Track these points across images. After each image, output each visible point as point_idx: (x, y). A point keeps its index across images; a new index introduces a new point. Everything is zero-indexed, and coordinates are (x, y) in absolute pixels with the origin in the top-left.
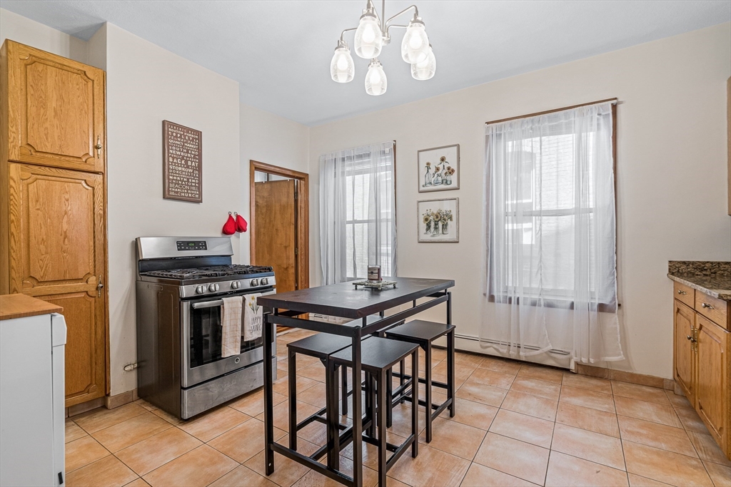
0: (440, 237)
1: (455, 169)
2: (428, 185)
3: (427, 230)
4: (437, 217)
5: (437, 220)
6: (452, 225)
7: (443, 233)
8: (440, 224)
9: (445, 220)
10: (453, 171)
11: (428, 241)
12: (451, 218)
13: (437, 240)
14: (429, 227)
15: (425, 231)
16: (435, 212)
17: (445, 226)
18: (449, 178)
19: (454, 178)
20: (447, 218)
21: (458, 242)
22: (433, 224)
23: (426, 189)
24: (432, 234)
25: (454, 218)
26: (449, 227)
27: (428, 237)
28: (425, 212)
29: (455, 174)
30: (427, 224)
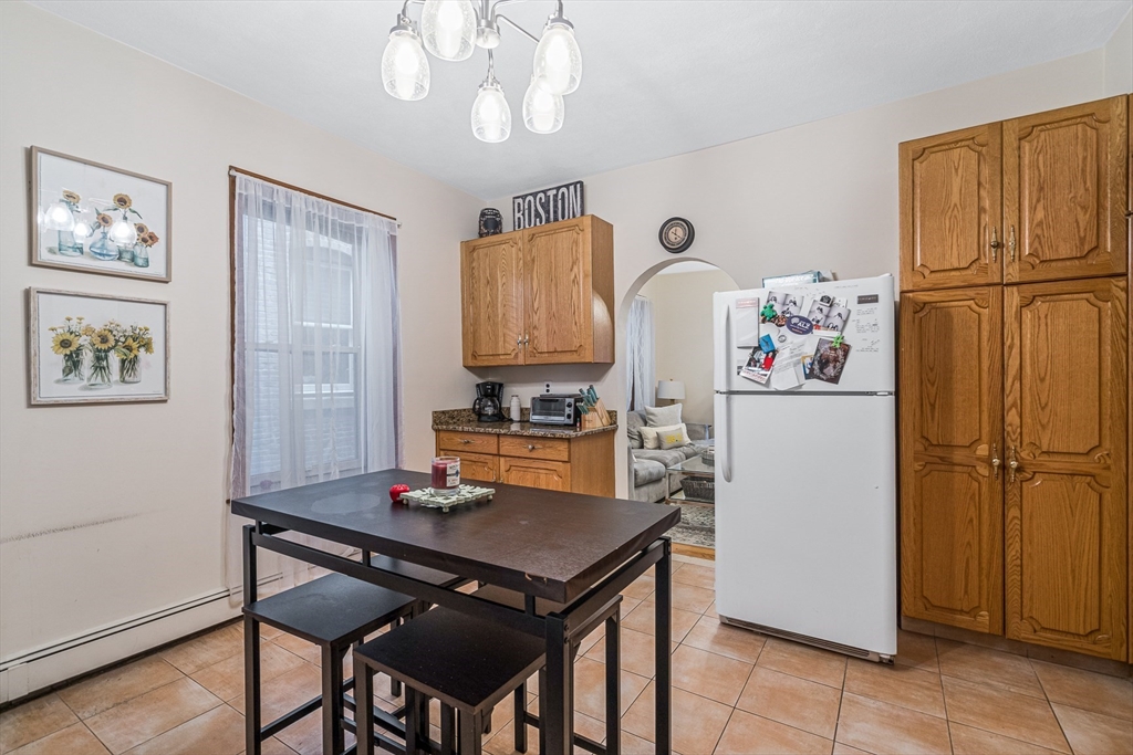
0: (115, 390)
1: (161, 233)
2: (70, 252)
3: (67, 371)
4: (104, 340)
5: (104, 347)
6: (150, 362)
7: (123, 381)
8: (114, 359)
9: (130, 349)
10: (153, 238)
11: (74, 400)
12: (147, 346)
13: (106, 399)
14: (73, 363)
15: (60, 376)
16: (98, 327)
17: (129, 365)
18: (141, 251)
19: (156, 253)
20: (135, 345)
21: (165, 401)
22: (88, 358)
23: (58, 259)
24: (85, 382)
25: (158, 345)
26: (141, 367)
27: (74, 389)
28: (60, 323)
29: (160, 246)
30: (69, 357)
